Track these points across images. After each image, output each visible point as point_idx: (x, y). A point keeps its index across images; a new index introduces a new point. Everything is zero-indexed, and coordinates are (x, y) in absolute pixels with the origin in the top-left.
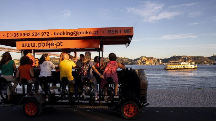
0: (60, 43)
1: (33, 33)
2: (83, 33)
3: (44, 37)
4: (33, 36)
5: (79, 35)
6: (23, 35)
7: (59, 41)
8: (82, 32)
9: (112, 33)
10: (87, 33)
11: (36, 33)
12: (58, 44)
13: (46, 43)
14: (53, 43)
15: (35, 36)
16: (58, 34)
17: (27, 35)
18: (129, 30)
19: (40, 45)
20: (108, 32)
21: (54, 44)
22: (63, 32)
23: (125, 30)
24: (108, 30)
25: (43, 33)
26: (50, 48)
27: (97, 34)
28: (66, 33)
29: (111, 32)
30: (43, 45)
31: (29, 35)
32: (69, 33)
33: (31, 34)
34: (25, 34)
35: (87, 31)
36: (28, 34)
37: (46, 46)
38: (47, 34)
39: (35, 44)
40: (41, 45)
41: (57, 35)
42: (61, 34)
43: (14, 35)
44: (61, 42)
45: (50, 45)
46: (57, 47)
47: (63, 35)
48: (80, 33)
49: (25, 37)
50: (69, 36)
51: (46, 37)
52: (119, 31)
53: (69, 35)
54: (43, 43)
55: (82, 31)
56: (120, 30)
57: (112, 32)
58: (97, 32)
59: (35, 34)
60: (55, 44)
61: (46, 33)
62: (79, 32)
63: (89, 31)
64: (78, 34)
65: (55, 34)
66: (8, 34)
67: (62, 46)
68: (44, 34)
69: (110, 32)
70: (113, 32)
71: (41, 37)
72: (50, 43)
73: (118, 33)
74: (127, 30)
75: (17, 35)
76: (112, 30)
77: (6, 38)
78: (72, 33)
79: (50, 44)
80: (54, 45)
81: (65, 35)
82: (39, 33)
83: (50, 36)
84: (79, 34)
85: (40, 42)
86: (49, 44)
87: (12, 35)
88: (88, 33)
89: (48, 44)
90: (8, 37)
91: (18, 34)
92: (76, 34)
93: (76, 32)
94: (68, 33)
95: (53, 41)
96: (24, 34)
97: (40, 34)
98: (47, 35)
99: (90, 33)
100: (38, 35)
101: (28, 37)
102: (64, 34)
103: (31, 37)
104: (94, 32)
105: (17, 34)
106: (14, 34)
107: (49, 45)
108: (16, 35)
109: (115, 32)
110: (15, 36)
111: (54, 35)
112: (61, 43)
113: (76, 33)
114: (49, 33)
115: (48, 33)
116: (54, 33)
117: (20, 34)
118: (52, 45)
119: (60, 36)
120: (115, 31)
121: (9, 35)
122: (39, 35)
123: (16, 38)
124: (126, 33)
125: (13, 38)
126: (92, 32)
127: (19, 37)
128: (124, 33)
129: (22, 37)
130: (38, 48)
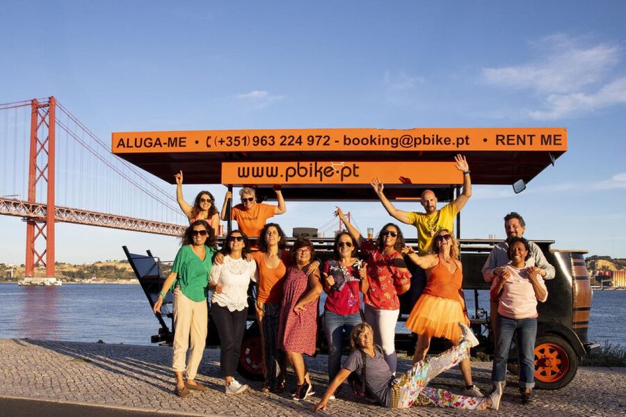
0: (352, 168)
1: (283, 138)
2: (427, 141)
3: (314, 148)
4: (282, 144)
5: (415, 146)
6: (252, 142)
7: (350, 164)
8: (424, 139)
9: (508, 144)
10: (439, 141)
11: (291, 138)
12: (346, 172)
13: (311, 168)
14: (332, 169)
15: (289, 144)
16: (356, 141)
17: (264, 142)
18: (555, 136)
19: (291, 172)
20: (497, 140)
21: (335, 170)
22: (371, 136)
23: (543, 136)
24: (497, 136)
25: (311, 139)
26: (321, 180)
27: (467, 144)
28: (379, 139)
29: (505, 141)
30: (302, 172)
31: (272, 143)
32: (388, 139)
33: (278, 141)
34: (259, 140)
35: (437, 136)
36: (269, 141)
37: (311, 176)
38: (323, 140)
39: (277, 168)
40: (297, 172)
41: (360, 143)
42: (365, 141)
43: (227, 141)
44: (354, 165)
45: (323, 175)
46: (342, 180)
47: (371, 144)
48: (418, 141)
49: (260, 148)
50: (388, 148)
51: (321, 148)
52: (528, 139)
53: (388, 144)
54: (302, 168)
55: (424, 136)
56: (531, 136)
57: (508, 140)
58: (465, 140)
59: (287, 142)
60: (338, 172)
61: (321, 137)
62: (415, 139)
63: (443, 136)
64: (413, 143)
65: (347, 141)
66: (209, 138)
67: (358, 176)
68: (316, 140)
69: (501, 140)
70: (510, 142)
71: (305, 147)
72: (321, 168)
73: (524, 143)
74: (550, 136)
75: (235, 140)
76: (508, 136)
77: (204, 149)
78: (394, 141)
79: (322, 170)
80: (333, 173)
81: (375, 144)
82: (300, 137)
83: (333, 147)
84: (415, 143)
85: (294, 164)
86: (319, 171)
87: (222, 142)
88: (442, 141)
89: (316, 171)
90: (208, 146)
91: (240, 139)
92: (408, 143)
93: (408, 137)
94: (384, 139)
95: (332, 164)
96: (256, 139)
97: (304, 140)
98: (325, 144)
99: (447, 143)
100: (296, 142)
101: (267, 148)
102: (373, 141)
103: (277, 148)
104: (458, 139)
105: (236, 137)
106: (228, 138)
107: (318, 174)
108: (233, 140)
109: (515, 142)
110: (229, 143)
111: (345, 143)
113: (408, 139)
114: (329, 138)
115: (327, 138)
116: (345, 139)
117: (245, 138)
118: (329, 174)
119: (361, 148)
120: (515, 138)
121: (211, 142)
122: (300, 143)
123: (233, 149)
124: (546, 144)
125: (224, 148)
126: (454, 140)
127: (242, 148)
128: (542, 144)
129: (251, 148)
130: (287, 180)
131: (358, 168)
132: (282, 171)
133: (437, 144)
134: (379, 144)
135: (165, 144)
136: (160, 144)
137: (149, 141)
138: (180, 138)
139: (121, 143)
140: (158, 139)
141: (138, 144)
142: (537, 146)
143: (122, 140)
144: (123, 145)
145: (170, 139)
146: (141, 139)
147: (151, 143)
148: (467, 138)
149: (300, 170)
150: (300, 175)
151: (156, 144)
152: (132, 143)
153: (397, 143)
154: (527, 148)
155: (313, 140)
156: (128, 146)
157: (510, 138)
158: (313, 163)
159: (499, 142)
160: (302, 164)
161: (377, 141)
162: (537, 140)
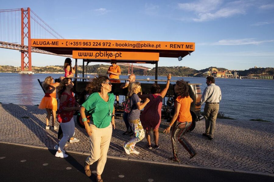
1: (94, 43)
2: (145, 46)
3: (105, 47)
4: (93, 45)
5: (141, 48)
6: (82, 44)
7: (119, 52)
8: (145, 45)
10: (150, 46)
11: (97, 43)
12: (117, 55)
13: (105, 54)
14: (112, 54)
15: (96, 45)
16: (120, 45)
17: (87, 44)
18: (191, 45)
19: (97, 55)
20: (171, 46)
21: (113, 54)
22: (126, 43)
23: (186, 45)
24: (171, 45)
25: (104, 44)
26: (108, 58)
27: (160, 47)
29: (173, 47)
30: (101, 55)
31: (90, 45)
32: (132, 44)
33: (92, 44)
34: (85, 44)
35: (149, 44)
36: (89, 44)
37: (105, 56)
38: (108, 44)
39: (92, 53)
40: (100, 55)
42: (123, 45)
43: (73, 44)
45: (109, 56)
46: (116, 58)
48: (142, 46)
49: (85, 46)
50: (131, 48)
52: (181, 46)
53: (132, 46)
54: (101, 53)
56: (182, 45)
57: (174, 46)
59: (95, 45)
60: (114, 55)
61: (107, 43)
63: (151, 44)
65: (117, 45)
66: (67, 42)
67: (121, 57)
68: (106, 44)
69: (172, 46)
70: (175, 47)
71: (102, 47)
72: (108, 53)
73: (180, 47)
74: (189, 45)
75: (77, 43)
76: (174, 45)
77: (66, 46)
78: (134, 45)
79: (109, 54)
81: (127, 46)
82: (100, 43)
83: (112, 47)
84: (141, 46)
85: (99, 52)
86: (108, 55)
87: (72, 44)
88: (151, 46)
89: (106, 55)
90: (67, 45)
92: (139, 46)
94: (130, 45)
95: (112, 52)
96: (84, 43)
97: (102, 44)
98: (109, 46)
99: (153, 46)
100: (99, 45)
101: (88, 47)
102: (126, 45)
103: (92, 47)
104: (157, 45)
106: (74, 42)
107: (107, 56)
108: (76, 43)
111: (116, 46)
112: (120, 54)
113: (139, 45)
115: (110, 44)
116: (116, 44)
117: (80, 43)
118: (111, 56)
119: (122, 47)
120: (177, 46)
121: (68, 44)
122: (100, 45)
123: (75, 46)
124: (188, 48)
125: (72, 46)
126: (155, 46)
127: (79, 46)
128: (186, 48)
129: (82, 46)
130: (96, 58)
131: (121, 54)
132: (94, 54)
133: (149, 47)
134: (128, 46)
135: (51, 44)
136: (49, 44)
137: (45, 42)
138: (56, 42)
139: (34, 43)
140: (48, 42)
141: (41, 44)
142: (184, 49)
143: (35, 42)
144: (35, 44)
145: (53, 42)
146: (42, 42)
147: (46, 43)
148: (160, 45)
149: (101, 54)
150: (101, 56)
151: (47, 44)
152: (38, 43)
153: (135, 46)
154: (181, 49)
155: (105, 44)
156: (37, 44)
157: (175, 45)
158: (105, 52)
159: (171, 47)
160: (102, 52)
161: (128, 45)
162: (184, 47)
